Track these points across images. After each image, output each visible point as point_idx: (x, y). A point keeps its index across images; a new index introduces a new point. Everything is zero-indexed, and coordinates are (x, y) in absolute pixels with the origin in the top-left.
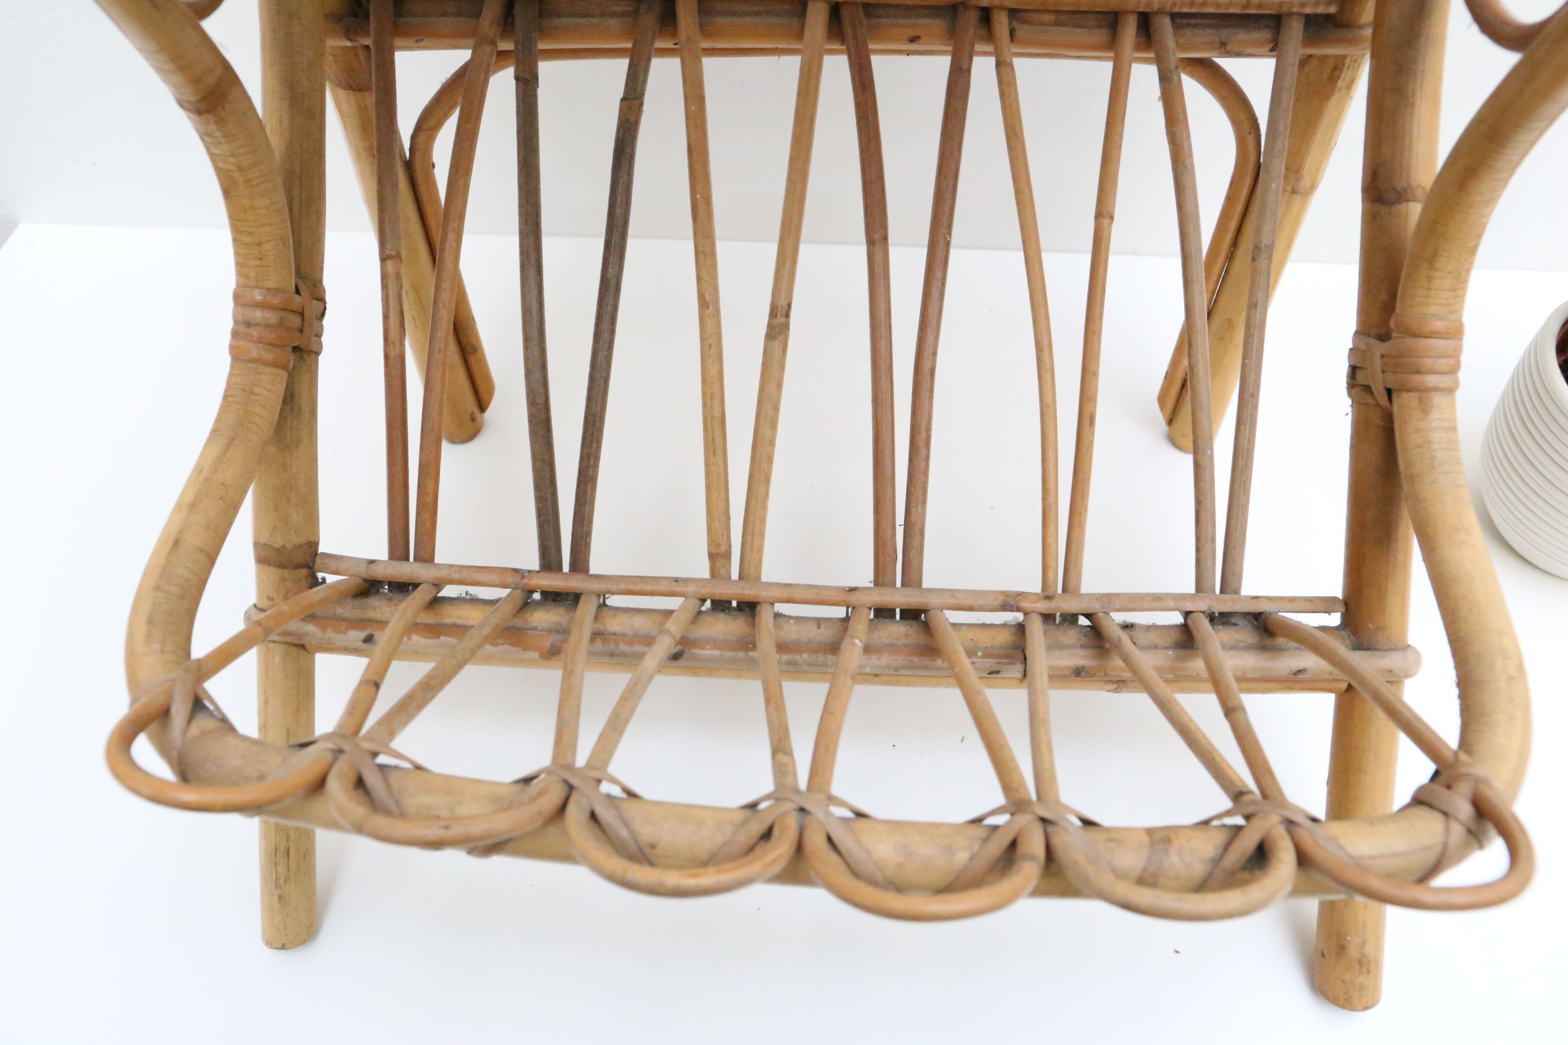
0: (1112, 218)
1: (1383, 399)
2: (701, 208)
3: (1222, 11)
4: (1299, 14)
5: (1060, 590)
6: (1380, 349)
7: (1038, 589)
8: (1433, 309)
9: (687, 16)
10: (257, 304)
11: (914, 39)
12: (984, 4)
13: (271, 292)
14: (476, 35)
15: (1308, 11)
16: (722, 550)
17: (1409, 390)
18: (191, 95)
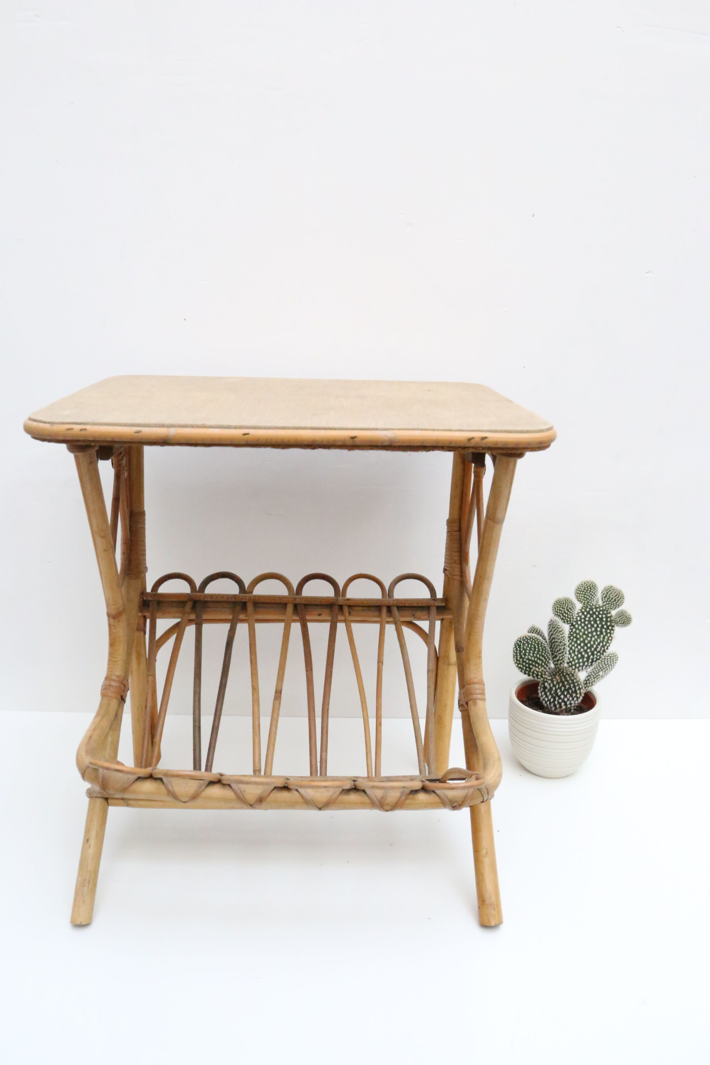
0: (382, 663)
1: (465, 705)
2: (254, 662)
3: (411, 605)
4: (435, 606)
6: (463, 691)
7: (366, 776)
8: (472, 676)
9: (250, 607)
10: (113, 680)
11: (320, 615)
12: (341, 604)
13: (118, 676)
14: (183, 613)
15: (436, 604)
16: (258, 768)
17: (470, 700)
18: (114, 612)
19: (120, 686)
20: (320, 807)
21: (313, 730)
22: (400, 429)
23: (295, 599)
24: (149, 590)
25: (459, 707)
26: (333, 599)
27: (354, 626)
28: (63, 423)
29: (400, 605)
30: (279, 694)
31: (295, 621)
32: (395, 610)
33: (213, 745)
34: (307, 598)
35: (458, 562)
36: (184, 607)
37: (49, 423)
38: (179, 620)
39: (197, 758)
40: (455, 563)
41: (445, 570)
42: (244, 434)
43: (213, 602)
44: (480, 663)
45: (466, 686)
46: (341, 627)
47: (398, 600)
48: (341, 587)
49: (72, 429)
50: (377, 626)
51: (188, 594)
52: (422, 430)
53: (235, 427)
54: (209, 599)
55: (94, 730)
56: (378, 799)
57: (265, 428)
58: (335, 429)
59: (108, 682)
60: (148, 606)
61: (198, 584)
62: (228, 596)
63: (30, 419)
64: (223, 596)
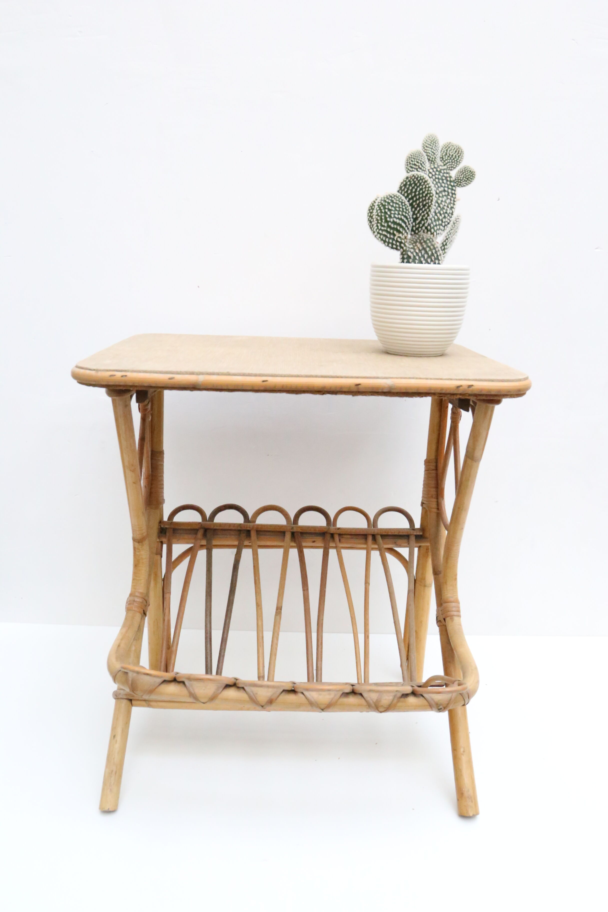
0: (369, 584)
1: (443, 621)
2: (257, 582)
3: (393, 534)
4: (413, 535)
5: (363, 682)
6: (440, 609)
8: (449, 595)
9: (253, 534)
10: (137, 596)
11: (314, 542)
12: (331, 532)
13: (141, 593)
14: (196, 539)
15: (415, 534)
16: (262, 675)
17: (448, 617)
18: (138, 537)
19: (142, 602)
20: (322, 707)
21: (309, 642)
22: (397, 378)
23: (292, 528)
24: (165, 519)
25: (437, 622)
26: (325, 528)
27: (344, 552)
28: (107, 371)
29: (384, 534)
30: (280, 611)
31: (292, 547)
32: (379, 538)
33: (222, 654)
34: (302, 527)
35: (434, 496)
36: (196, 534)
37: (94, 370)
38: (192, 545)
39: (209, 665)
40: (432, 497)
41: (422, 504)
42: (263, 381)
43: (222, 530)
44: (456, 585)
45: (445, 605)
46: (333, 553)
47: (381, 529)
48: (332, 518)
49: (115, 375)
50: (364, 552)
51: (200, 523)
52: (417, 378)
53: (256, 375)
54: (218, 528)
55: (122, 639)
56: (373, 702)
57: (281, 376)
58: (342, 377)
59: (132, 598)
60: (165, 533)
61: (208, 515)
62: (234, 525)
63: (77, 367)
64: (230, 525)
